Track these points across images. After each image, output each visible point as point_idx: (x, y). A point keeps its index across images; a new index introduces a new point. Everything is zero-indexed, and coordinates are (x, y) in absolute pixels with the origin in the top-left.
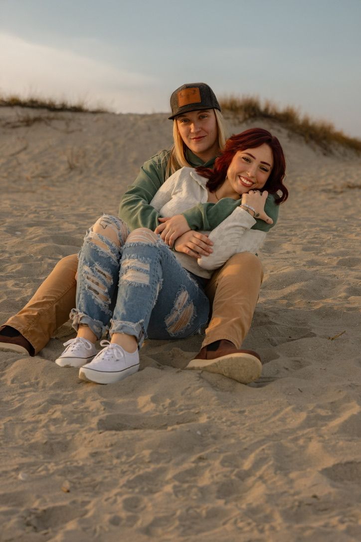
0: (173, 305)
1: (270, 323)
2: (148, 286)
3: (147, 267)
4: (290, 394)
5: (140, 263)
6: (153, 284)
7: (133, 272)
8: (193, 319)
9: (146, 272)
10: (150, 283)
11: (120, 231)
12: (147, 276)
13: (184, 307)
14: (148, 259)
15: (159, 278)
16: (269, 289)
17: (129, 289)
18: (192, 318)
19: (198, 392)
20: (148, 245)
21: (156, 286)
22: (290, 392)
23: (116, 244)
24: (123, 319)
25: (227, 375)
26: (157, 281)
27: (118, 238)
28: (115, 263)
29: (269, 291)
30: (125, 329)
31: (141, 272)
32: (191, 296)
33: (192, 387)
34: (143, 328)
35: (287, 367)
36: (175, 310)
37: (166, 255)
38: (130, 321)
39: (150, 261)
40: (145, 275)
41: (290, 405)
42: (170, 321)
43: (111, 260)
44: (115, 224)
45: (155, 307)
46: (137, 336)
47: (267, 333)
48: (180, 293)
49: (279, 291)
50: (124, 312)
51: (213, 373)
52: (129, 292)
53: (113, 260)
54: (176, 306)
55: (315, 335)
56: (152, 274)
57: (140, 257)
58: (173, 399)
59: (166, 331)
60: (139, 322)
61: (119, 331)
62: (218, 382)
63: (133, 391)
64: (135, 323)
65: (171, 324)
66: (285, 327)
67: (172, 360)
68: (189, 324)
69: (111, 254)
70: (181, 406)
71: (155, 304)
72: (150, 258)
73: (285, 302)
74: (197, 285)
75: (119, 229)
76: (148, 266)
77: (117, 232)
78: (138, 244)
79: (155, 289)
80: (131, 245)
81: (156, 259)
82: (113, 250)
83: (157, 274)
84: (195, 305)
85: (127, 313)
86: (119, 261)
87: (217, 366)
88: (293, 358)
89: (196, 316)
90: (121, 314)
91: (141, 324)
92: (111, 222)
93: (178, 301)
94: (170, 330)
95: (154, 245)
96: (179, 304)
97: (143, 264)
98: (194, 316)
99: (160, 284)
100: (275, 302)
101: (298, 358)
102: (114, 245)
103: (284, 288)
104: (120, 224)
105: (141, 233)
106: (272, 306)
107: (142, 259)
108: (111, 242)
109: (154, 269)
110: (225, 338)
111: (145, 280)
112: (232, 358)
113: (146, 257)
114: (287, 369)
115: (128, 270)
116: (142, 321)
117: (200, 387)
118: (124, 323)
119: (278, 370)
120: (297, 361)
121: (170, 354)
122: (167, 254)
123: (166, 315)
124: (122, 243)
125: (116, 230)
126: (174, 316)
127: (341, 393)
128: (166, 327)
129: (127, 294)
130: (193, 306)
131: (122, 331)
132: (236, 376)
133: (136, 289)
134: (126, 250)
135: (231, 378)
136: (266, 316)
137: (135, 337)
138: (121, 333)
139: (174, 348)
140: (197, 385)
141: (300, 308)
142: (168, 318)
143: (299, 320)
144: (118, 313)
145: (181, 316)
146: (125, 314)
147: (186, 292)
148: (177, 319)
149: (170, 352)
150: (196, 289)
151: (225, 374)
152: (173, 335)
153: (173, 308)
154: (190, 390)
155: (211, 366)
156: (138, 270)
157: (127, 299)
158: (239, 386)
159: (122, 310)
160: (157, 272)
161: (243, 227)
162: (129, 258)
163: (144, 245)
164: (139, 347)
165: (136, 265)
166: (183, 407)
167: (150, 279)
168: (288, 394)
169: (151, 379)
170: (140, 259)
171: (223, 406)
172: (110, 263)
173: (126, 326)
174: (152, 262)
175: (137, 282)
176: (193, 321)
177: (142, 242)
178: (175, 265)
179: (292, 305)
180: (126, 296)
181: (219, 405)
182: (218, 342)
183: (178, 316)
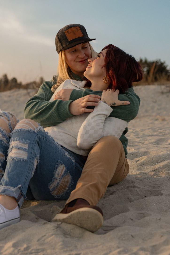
0: (53, 175)
1: (134, 187)
2: (26, 160)
3: (26, 147)
4: (124, 239)
5: (21, 144)
6: (31, 159)
7: (15, 150)
8: (71, 186)
9: (25, 150)
10: (28, 158)
11: (10, 122)
12: (26, 153)
13: (62, 176)
14: (27, 140)
15: (35, 155)
16: (145, 166)
17: (12, 163)
18: (70, 184)
19: (50, 239)
20: (28, 131)
21: (33, 160)
22: (124, 238)
23: (6, 131)
24: (6, 184)
25: (79, 225)
26: (34, 157)
27: (8, 126)
28: (6, 144)
29: (145, 167)
30: (6, 193)
31: (21, 150)
32: (68, 169)
33: (47, 235)
34: (21, 191)
35: (132, 218)
36: (55, 178)
37: (45, 139)
38: (11, 186)
39: (29, 142)
40: (24, 152)
41: (118, 248)
42: (52, 187)
43: (3, 143)
44: (6, 117)
45: (33, 176)
46: (16, 197)
47: (129, 194)
48: (58, 167)
49: (152, 167)
50: (7, 179)
51: (70, 224)
52: (12, 165)
53: (4, 143)
54: (56, 176)
55: (162, 194)
56: (30, 152)
57: (21, 139)
58: (29, 245)
59: (51, 194)
60: (18, 187)
61: (2, 194)
62: (71, 231)
63: (6, 238)
64: (15, 187)
65: (54, 189)
66: (144, 189)
67: (52, 214)
68: (68, 189)
69: (2, 138)
70: (32, 250)
71: (33, 173)
72: (29, 140)
73: (153, 173)
74: (74, 161)
75: (9, 121)
76: (27, 145)
77: (7, 122)
78: (20, 130)
79: (32, 163)
80: (16, 131)
81: (34, 141)
82: (4, 136)
83: (34, 152)
84: (71, 175)
85: (9, 180)
86: (8, 143)
87: (71, 218)
88: (139, 212)
89: (73, 183)
90: (5, 181)
91: (20, 188)
92: (3, 115)
93: (57, 172)
94: (54, 194)
95: (34, 130)
96: (58, 174)
97: (23, 144)
98: (72, 183)
99: (37, 159)
100: (146, 173)
101: (143, 212)
102: (5, 132)
103: (156, 164)
104: (10, 116)
105: (24, 123)
106: (141, 176)
107: (23, 141)
108: (2, 130)
109: (32, 148)
110: (81, 197)
111: (24, 156)
112: (79, 212)
113: (25, 140)
114: (132, 220)
115: (13, 149)
116: (20, 186)
117: (52, 235)
118: (6, 187)
119: (125, 221)
120: (142, 214)
121: (51, 210)
122: (46, 137)
123: (49, 182)
124: (11, 130)
125: (6, 121)
126: (55, 184)
127: (163, 238)
128: (50, 191)
129: (10, 167)
130: (70, 176)
131: (4, 193)
132: (85, 226)
133: (17, 162)
134: (14, 134)
135: (82, 227)
136: (133, 182)
137: (14, 198)
138: (3, 195)
139: (54, 206)
140: (51, 234)
141: (161, 177)
142: (50, 185)
143: (156, 185)
144: (3, 180)
145: (60, 183)
146: (8, 181)
147: (63, 166)
148: (57, 186)
149: (51, 209)
150: (73, 163)
151: (77, 225)
152: (57, 197)
153: (54, 177)
154: (45, 237)
155: (67, 218)
156: (19, 148)
157: (10, 170)
158: (88, 233)
159: (6, 178)
160: (34, 150)
161: (104, 115)
162: (14, 141)
163: (25, 131)
164: (19, 205)
165: (18, 145)
166: (33, 251)
167: (28, 155)
168: (122, 240)
169: (22, 229)
170: (21, 141)
171: (65, 250)
172: (2, 144)
173: (8, 190)
174: (30, 143)
175: (17, 157)
176: (71, 187)
177: (24, 129)
178: (53, 145)
179: (157, 175)
180: (10, 168)
181: (62, 249)
182: (76, 200)
183: (58, 183)
